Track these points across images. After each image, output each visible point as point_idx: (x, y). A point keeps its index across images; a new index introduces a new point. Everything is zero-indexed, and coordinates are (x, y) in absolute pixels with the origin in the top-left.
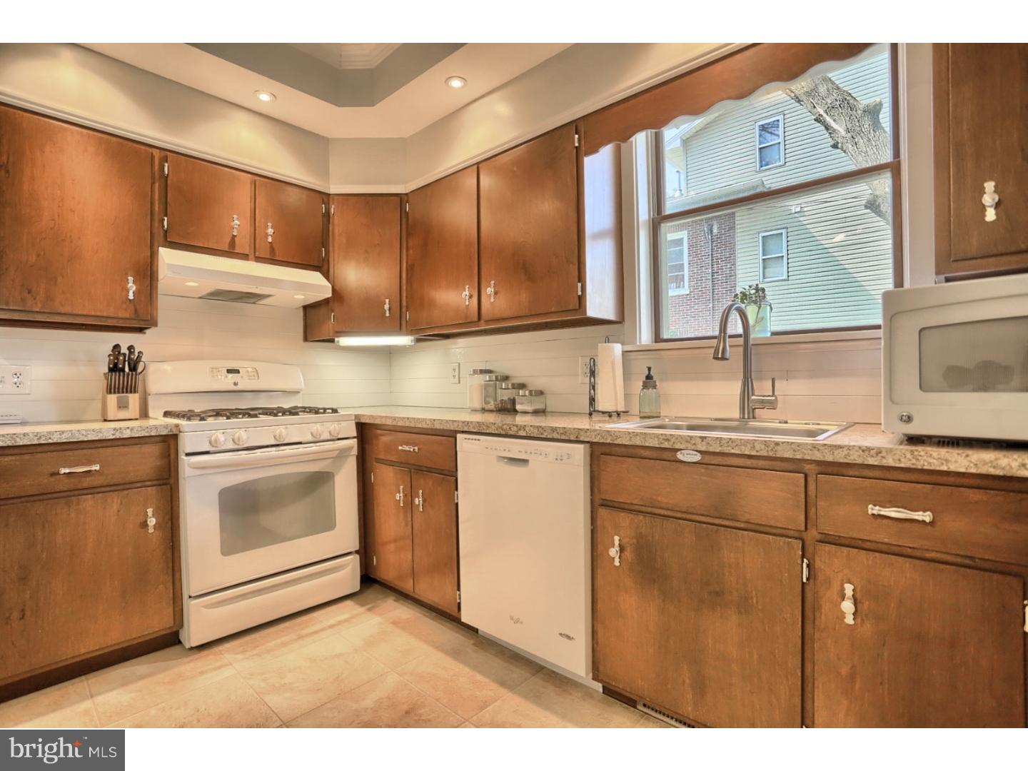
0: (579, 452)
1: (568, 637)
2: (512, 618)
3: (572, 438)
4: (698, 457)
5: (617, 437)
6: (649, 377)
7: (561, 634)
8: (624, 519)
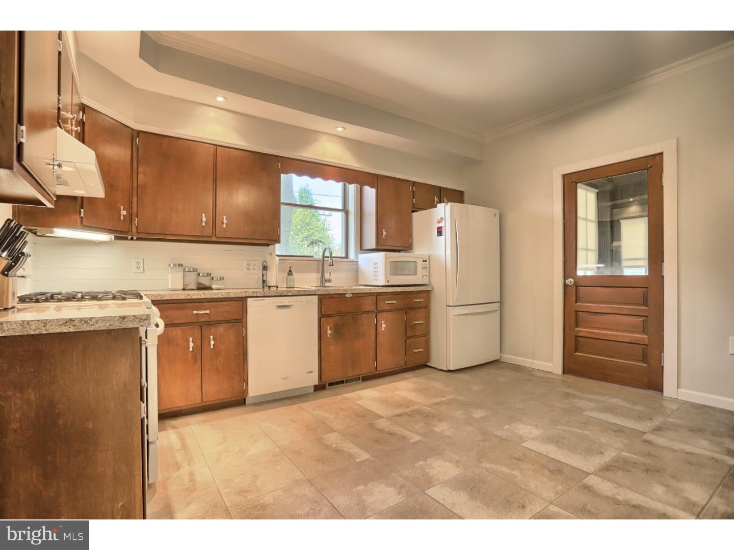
0: (315, 299)
1: (311, 372)
2: (283, 378)
3: (313, 294)
4: (351, 295)
5: (330, 292)
6: (290, 271)
7: (308, 373)
8: (330, 320)
